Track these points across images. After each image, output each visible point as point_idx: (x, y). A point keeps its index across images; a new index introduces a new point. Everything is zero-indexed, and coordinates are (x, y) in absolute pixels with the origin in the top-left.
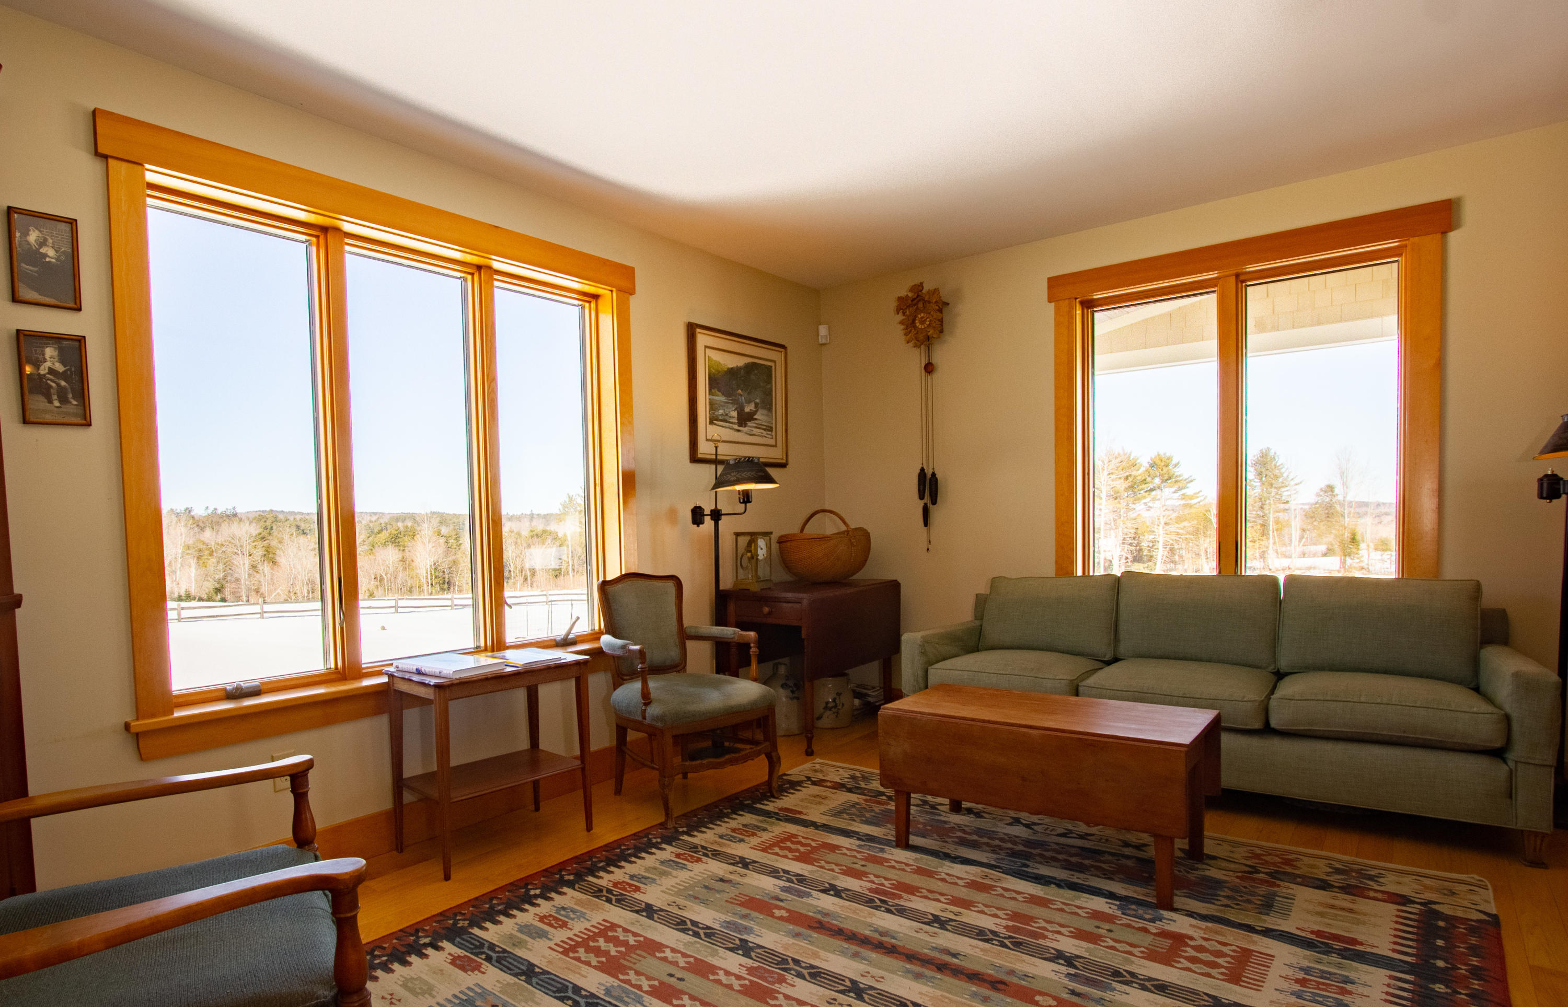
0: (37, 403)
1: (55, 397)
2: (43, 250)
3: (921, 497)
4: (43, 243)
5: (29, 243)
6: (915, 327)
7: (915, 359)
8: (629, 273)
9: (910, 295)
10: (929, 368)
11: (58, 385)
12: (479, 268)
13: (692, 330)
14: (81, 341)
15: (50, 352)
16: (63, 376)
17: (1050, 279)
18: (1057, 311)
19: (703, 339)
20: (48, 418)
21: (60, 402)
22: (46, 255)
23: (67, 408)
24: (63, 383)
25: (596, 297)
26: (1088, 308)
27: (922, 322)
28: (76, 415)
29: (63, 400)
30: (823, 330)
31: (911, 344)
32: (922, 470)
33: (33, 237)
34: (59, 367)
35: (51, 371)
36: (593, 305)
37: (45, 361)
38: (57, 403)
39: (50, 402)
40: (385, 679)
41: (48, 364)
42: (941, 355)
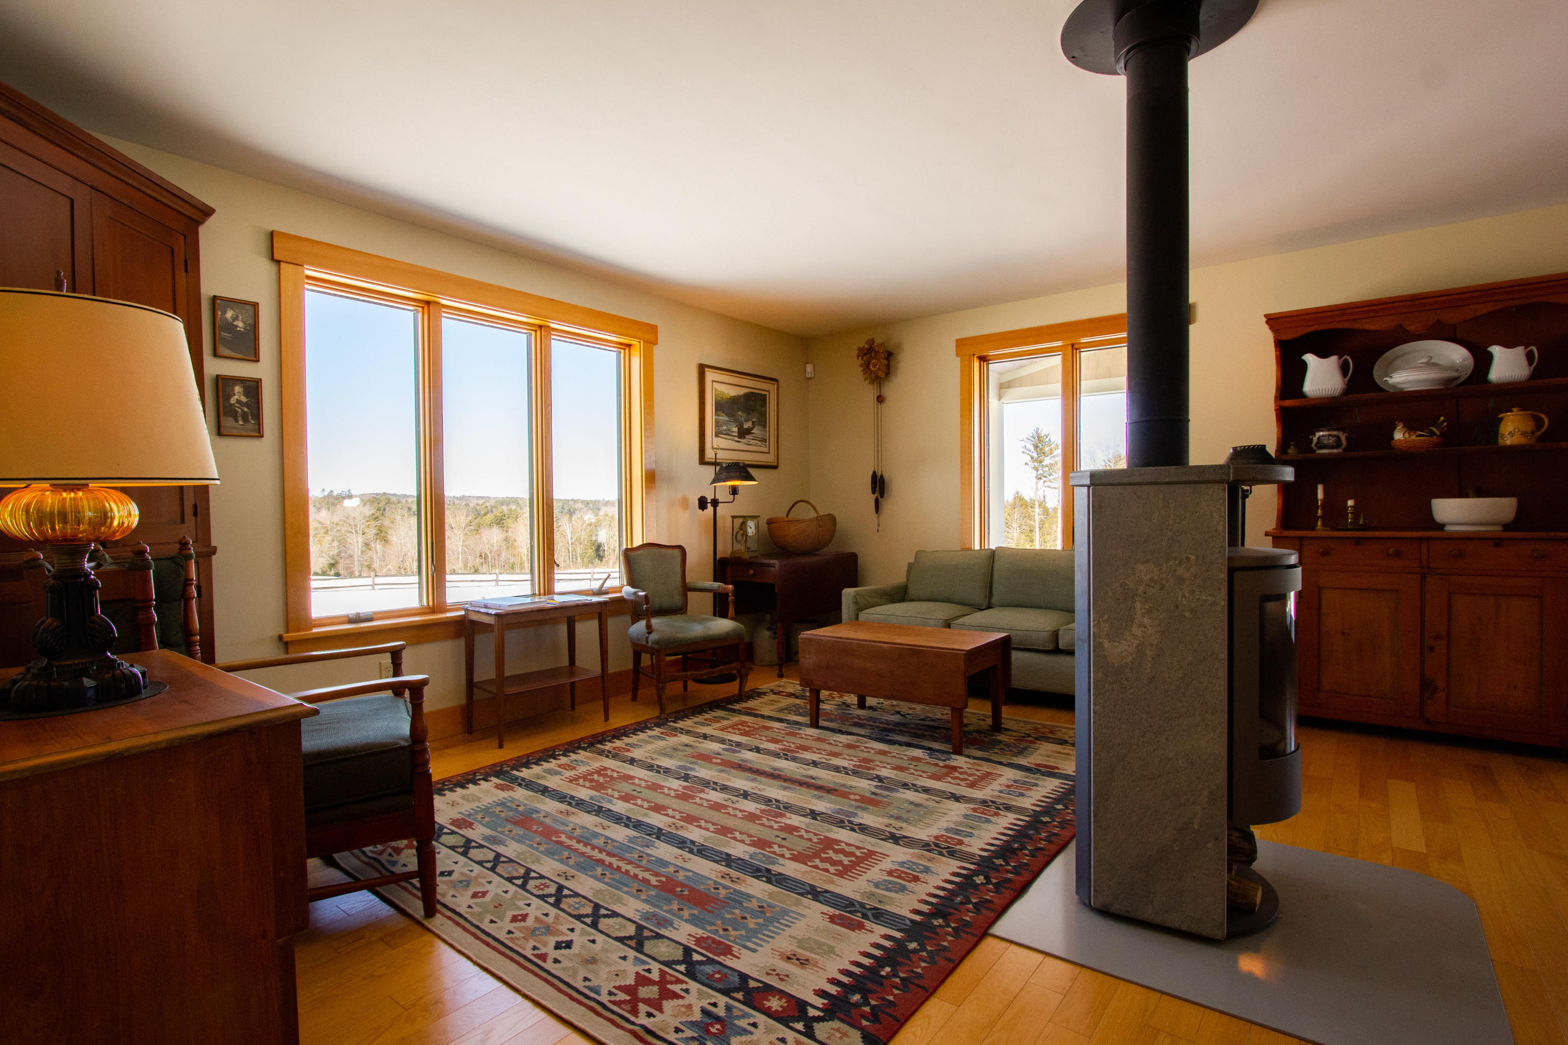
0: (228, 422)
1: (240, 418)
2: (235, 323)
3: (874, 492)
4: (235, 318)
5: (226, 319)
6: (869, 369)
7: (870, 393)
8: (653, 329)
9: (866, 346)
10: (880, 399)
11: (242, 410)
12: (541, 327)
13: (702, 368)
14: (258, 382)
15: (238, 389)
16: (246, 405)
17: (957, 340)
18: (962, 362)
19: (710, 376)
20: (235, 432)
21: (244, 422)
22: (237, 326)
23: (249, 426)
24: (246, 409)
25: (629, 346)
26: (984, 361)
27: (874, 366)
28: (254, 430)
29: (245, 420)
30: (810, 368)
31: (868, 381)
32: (874, 472)
33: (229, 314)
34: (244, 399)
35: (238, 401)
36: (627, 351)
37: (234, 395)
38: (241, 422)
39: (237, 421)
40: (463, 613)
41: (236, 397)
42: (892, 390)
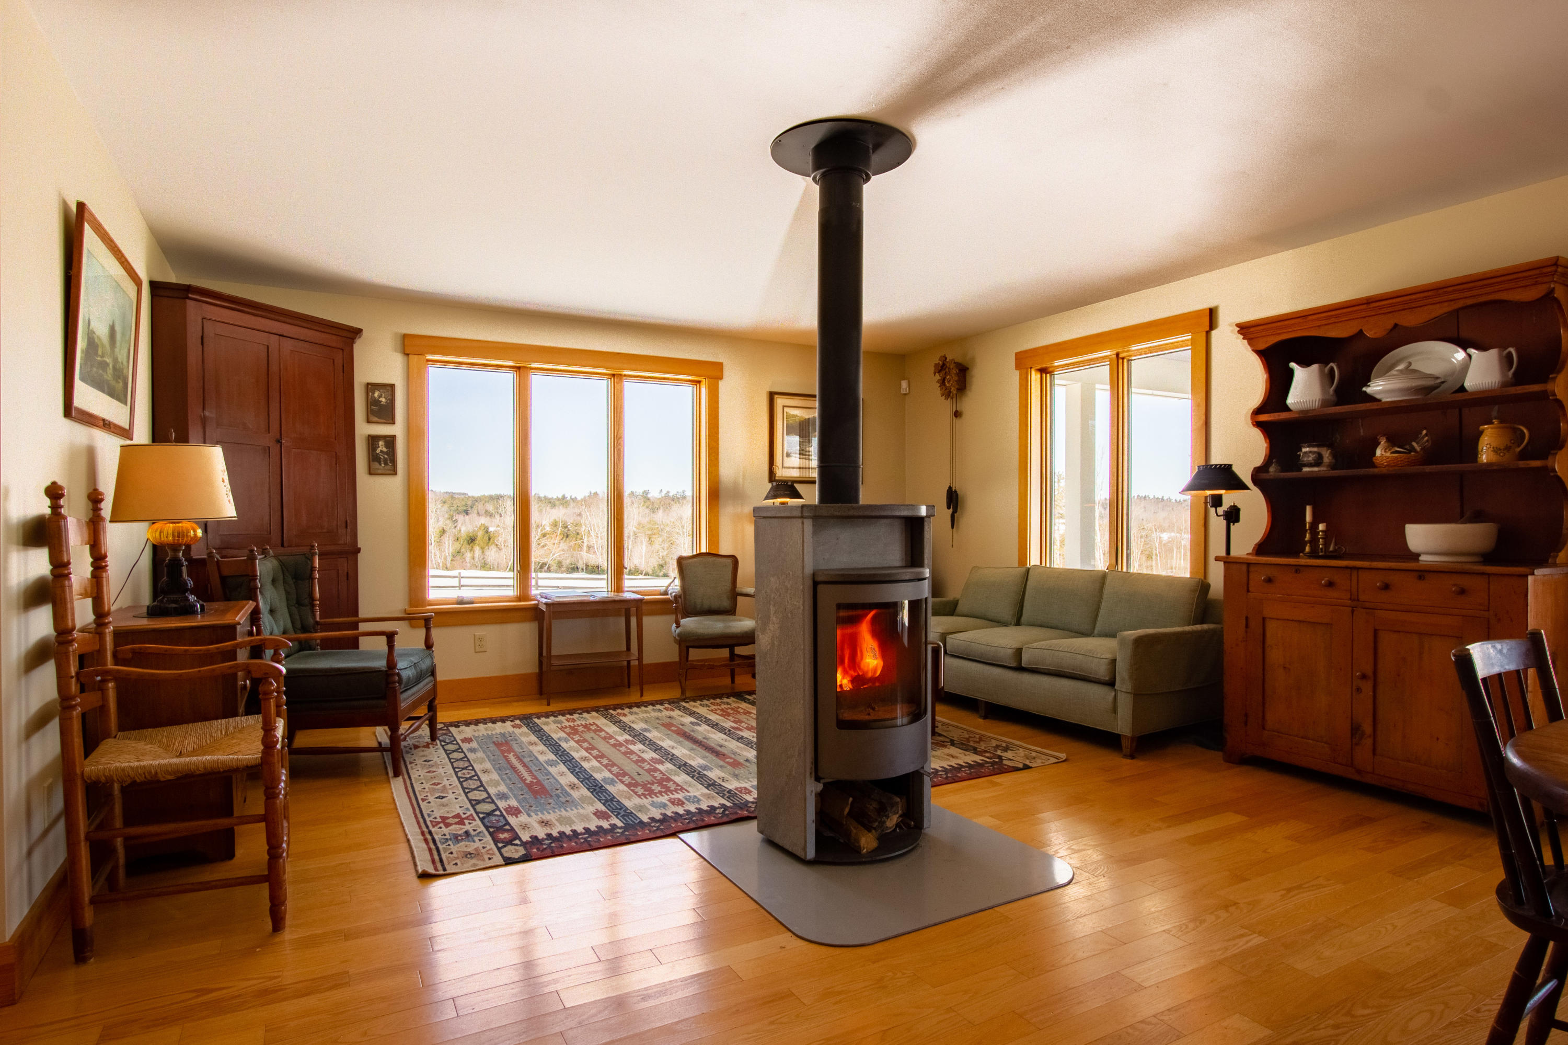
0: (375, 465)
1: (382, 463)
2: (380, 399)
3: (949, 508)
4: (380, 396)
5: (375, 397)
6: (945, 385)
7: (946, 407)
8: (720, 365)
9: (941, 362)
10: (957, 414)
11: (384, 457)
12: (614, 375)
13: (772, 396)
14: (393, 437)
15: (381, 443)
16: (386, 453)
17: (1017, 354)
18: (1020, 376)
19: (780, 402)
20: (380, 472)
21: (385, 464)
22: (381, 401)
23: (388, 467)
24: (386, 456)
25: (699, 382)
26: (1046, 374)
27: (949, 382)
28: (390, 470)
29: (386, 464)
30: (904, 384)
31: (944, 397)
32: (950, 488)
33: (376, 394)
34: (385, 450)
35: (381, 451)
36: (698, 385)
37: (379, 447)
38: (383, 465)
39: (380, 465)
40: (537, 602)
41: (380, 449)
42: (969, 404)
